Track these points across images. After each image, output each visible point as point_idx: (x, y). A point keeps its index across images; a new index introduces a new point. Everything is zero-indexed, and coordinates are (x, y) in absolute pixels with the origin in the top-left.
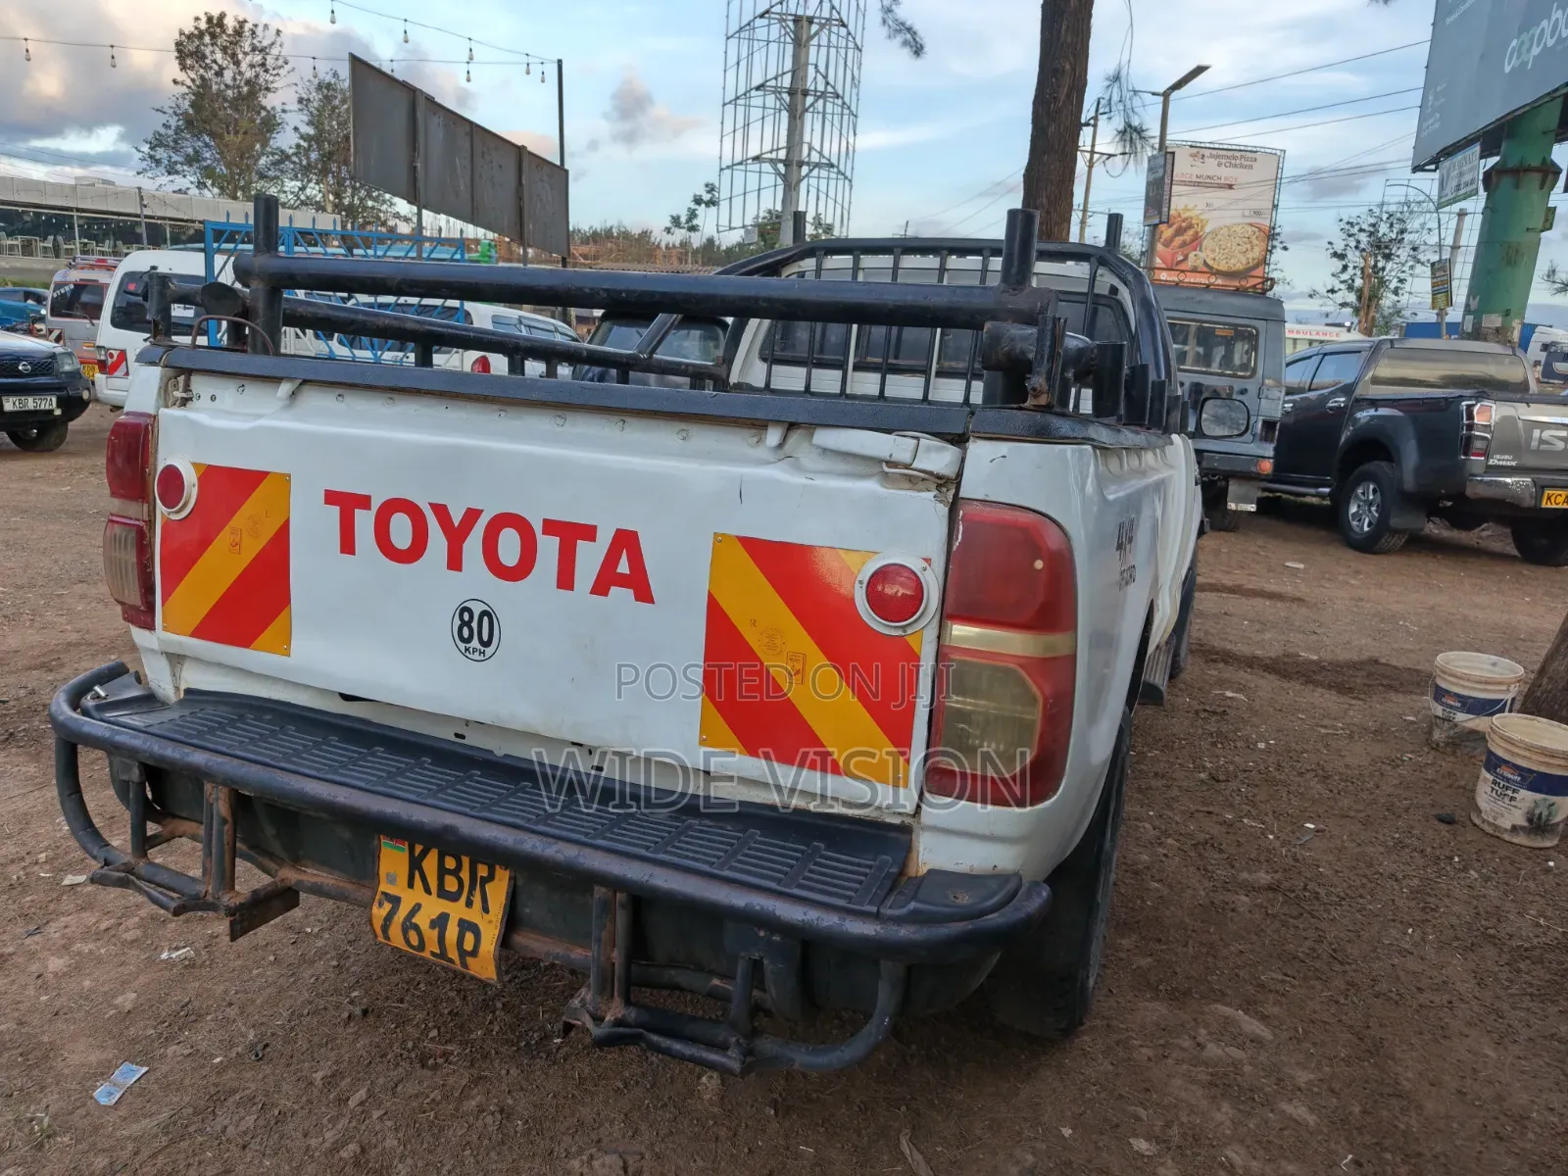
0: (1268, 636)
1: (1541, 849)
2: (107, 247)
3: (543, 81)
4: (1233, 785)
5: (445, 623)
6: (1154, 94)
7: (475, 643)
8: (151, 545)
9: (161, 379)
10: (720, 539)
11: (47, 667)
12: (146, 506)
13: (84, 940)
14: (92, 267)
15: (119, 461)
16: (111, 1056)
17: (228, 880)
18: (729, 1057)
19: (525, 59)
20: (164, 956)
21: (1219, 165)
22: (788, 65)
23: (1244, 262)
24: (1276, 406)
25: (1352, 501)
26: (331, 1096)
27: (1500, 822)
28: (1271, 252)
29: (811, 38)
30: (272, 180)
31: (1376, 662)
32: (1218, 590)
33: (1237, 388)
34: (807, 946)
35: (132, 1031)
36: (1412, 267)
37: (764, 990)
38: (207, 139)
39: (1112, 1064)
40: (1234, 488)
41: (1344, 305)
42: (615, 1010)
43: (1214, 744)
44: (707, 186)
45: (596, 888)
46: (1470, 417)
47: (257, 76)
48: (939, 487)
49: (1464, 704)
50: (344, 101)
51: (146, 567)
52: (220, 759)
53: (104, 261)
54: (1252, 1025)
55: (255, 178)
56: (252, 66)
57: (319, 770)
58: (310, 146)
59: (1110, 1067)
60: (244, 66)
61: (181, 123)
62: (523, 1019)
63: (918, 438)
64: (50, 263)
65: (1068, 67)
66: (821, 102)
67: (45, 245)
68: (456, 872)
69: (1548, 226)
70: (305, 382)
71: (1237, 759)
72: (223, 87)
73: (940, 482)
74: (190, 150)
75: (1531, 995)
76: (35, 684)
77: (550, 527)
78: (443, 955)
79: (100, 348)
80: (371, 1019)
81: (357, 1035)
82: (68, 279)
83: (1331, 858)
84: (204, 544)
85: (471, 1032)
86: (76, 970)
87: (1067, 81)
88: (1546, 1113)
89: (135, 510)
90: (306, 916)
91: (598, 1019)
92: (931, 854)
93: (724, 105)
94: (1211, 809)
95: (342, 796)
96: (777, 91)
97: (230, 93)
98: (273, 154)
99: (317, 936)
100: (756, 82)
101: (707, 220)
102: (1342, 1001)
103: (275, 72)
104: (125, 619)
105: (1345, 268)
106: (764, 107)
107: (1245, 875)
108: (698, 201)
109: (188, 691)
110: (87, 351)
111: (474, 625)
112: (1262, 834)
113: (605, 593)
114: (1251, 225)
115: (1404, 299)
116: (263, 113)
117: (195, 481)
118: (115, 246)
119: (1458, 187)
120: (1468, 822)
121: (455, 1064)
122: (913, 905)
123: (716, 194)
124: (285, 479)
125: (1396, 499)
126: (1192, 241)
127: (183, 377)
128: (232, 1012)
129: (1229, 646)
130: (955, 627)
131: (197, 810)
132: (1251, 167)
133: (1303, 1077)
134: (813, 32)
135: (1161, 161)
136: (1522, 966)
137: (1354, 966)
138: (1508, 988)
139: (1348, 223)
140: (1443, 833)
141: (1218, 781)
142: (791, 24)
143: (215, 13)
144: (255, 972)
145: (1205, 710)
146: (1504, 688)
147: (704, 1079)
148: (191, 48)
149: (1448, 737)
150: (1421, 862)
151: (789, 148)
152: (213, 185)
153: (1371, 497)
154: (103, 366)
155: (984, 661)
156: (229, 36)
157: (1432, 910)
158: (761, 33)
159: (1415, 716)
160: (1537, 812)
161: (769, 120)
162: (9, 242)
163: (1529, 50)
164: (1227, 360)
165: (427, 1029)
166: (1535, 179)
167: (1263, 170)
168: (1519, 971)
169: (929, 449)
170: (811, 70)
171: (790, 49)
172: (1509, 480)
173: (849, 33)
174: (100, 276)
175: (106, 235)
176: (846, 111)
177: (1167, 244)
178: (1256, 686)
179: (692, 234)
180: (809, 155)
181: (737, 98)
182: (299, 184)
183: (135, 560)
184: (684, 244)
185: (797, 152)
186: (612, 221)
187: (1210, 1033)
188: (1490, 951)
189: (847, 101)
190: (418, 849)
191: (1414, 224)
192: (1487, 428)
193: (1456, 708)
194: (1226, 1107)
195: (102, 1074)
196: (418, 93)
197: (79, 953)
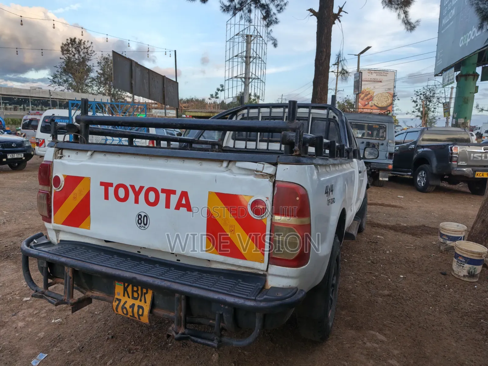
0: (391, 219)
1: (473, 282)
2: (39, 108)
3: (170, 57)
4: (378, 265)
5: (135, 219)
6: (355, 55)
7: (142, 224)
8: (51, 198)
9: (54, 151)
10: (210, 193)
11: (19, 236)
12: (49, 187)
13: (29, 317)
14: (35, 114)
15: (42, 174)
16: (36, 351)
17: (71, 295)
18: (214, 343)
19: (165, 50)
20: (53, 321)
21: (377, 75)
22: (245, 49)
23: (386, 104)
24: (393, 148)
25: (418, 177)
26: (102, 362)
27: (460, 274)
28: (394, 101)
29: (251, 41)
30: (89, 86)
31: (424, 226)
32: (376, 205)
33: (380, 143)
34: (236, 309)
35: (43, 344)
36: (438, 104)
37: (224, 323)
38: (70, 75)
39: (337, 349)
40: (381, 173)
41: (417, 116)
42: (182, 330)
43: (373, 252)
44: (221, 85)
45: (176, 294)
46: (451, 150)
47: (85, 56)
48: (270, 177)
49: (449, 238)
50: (111, 63)
51: (49, 205)
52: (69, 260)
53: (39, 112)
54: (381, 337)
55: (84, 86)
56: (84, 53)
57: (98, 262)
58: (101, 76)
59: (337, 350)
60: (81, 53)
61: (62, 70)
62: (160, 338)
63: (264, 164)
64: (22, 113)
65: (325, 50)
66: (255, 60)
67: (21, 107)
68: (137, 291)
69: (476, 91)
70: (95, 151)
71: (380, 256)
72: (75, 59)
73: (271, 176)
74: (65, 79)
75: (467, 326)
76: (16, 241)
77: (163, 191)
78: (133, 316)
79: (37, 139)
80: (114, 339)
81: (110, 344)
82: (28, 118)
83: (408, 286)
84: (66, 198)
85: (144, 342)
86: (27, 326)
87: (325, 54)
88: (470, 362)
89: (46, 188)
90: (96, 309)
91: (177, 333)
92: (272, 282)
93: (226, 61)
94: (371, 272)
95: (104, 269)
96: (242, 57)
97: (77, 61)
98: (90, 79)
99: (99, 314)
100: (235, 54)
101: (221, 95)
102: (409, 329)
103: (91, 55)
104: (43, 220)
105: (417, 105)
106: (238, 62)
107: (381, 292)
108: (218, 90)
109: (61, 241)
110: (33, 140)
111: (142, 219)
112: (387, 279)
113: (178, 209)
114: (388, 93)
115: (436, 114)
116: (87, 67)
117: (64, 180)
118: (42, 107)
119: (448, 81)
120: (450, 274)
121: (139, 352)
122: (265, 297)
123: (224, 88)
124: (89, 179)
125: (430, 176)
126: (370, 98)
127: (60, 151)
128: (73, 338)
129: (379, 222)
130: (276, 217)
131: (63, 275)
132: (386, 76)
133: (396, 352)
134: (252, 39)
135: (358, 75)
136: (465, 318)
137: (413, 319)
138: (460, 324)
139: (416, 92)
140: (443, 278)
141: (374, 263)
142: (245, 37)
143: (73, 38)
144: (80, 326)
145: (371, 242)
146: (461, 233)
147: (214, 355)
148: (66, 48)
149: (445, 248)
150: (435, 286)
151: (246, 74)
152: (72, 88)
153: (423, 175)
154: (38, 144)
155: (284, 226)
156: (77, 44)
157: (438, 301)
158: (237, 40)
159: (436, 242)
160: (471, 271)
161: (239, 66)
162: (10, 107)
163: (466, 40)
164: (378, 135)
165: (131, 342)
166: (471, 78)
167: (390, 77)
168: (464, 319)
169: (267, 167)
170: (252, 51)
171: (245, 44)
172: (464, 169)
173: (263, 39)
174: (37, 117)
175: (39, 104)
176: (263, 62)
177: (362, 99)
178: (387, 234)
179: (217, 99)
180: (252, 76)
181: (230, 59)
182: (98, 87)
183: (46, 203)
184: (215, 103)
185: (248, 75)
186: (193, 96)
187: (368, 340)
188: (455, 313)
189: (263, 59)
190: (126, 284)
191: (438, 91)
192: (457, 154)
193: (447, 240)
194: (371, 361)
195: (34, 356)
196: (133, 62)
197: (28, 321)
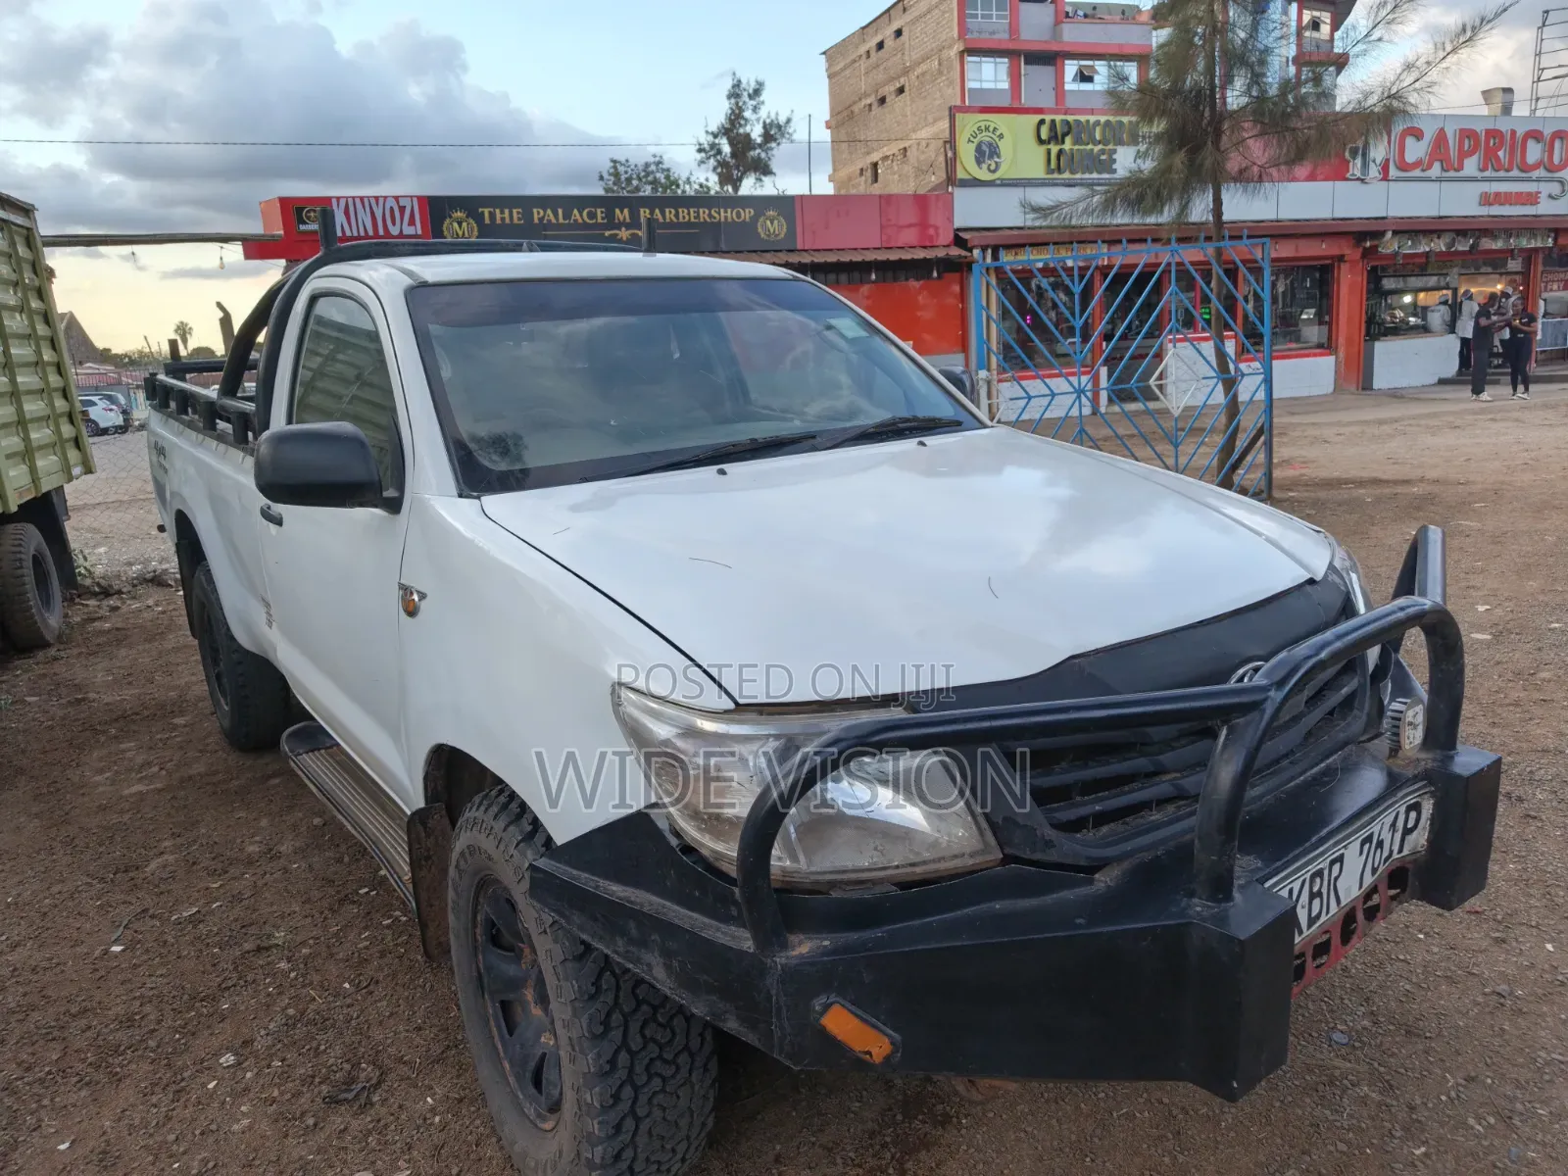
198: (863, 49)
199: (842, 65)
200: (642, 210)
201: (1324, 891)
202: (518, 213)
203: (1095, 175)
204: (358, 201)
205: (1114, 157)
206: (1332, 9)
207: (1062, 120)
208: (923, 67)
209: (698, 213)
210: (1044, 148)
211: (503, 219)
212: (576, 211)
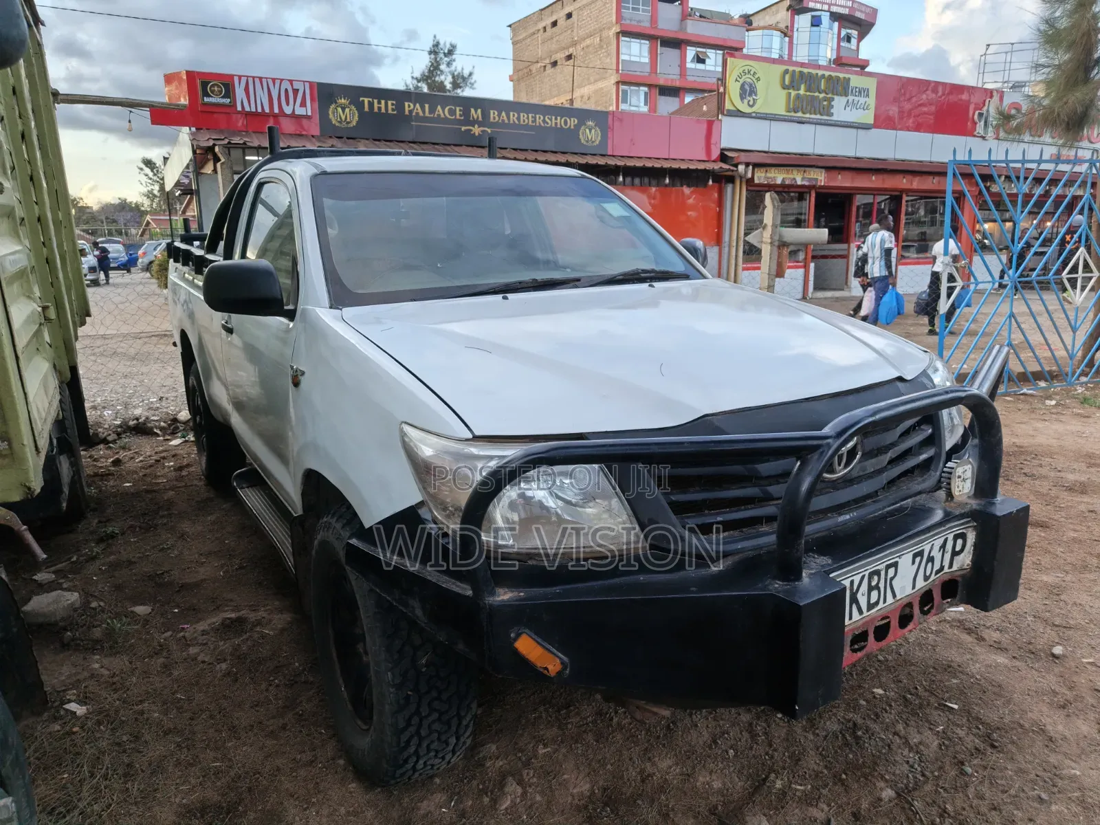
198: (541, 25)
199: (524, 35)
200: (492, 112)
201: (882, 585)
202: (393, 104)
203: (818, 116)
204: (257, 81)
205: (833, 103)
206: (859, 28)
207: (800, 72)
208: (588, 42)
209: (535, 118)
210: (786, 91)
211: (380, 108)
212: (439, 107)
